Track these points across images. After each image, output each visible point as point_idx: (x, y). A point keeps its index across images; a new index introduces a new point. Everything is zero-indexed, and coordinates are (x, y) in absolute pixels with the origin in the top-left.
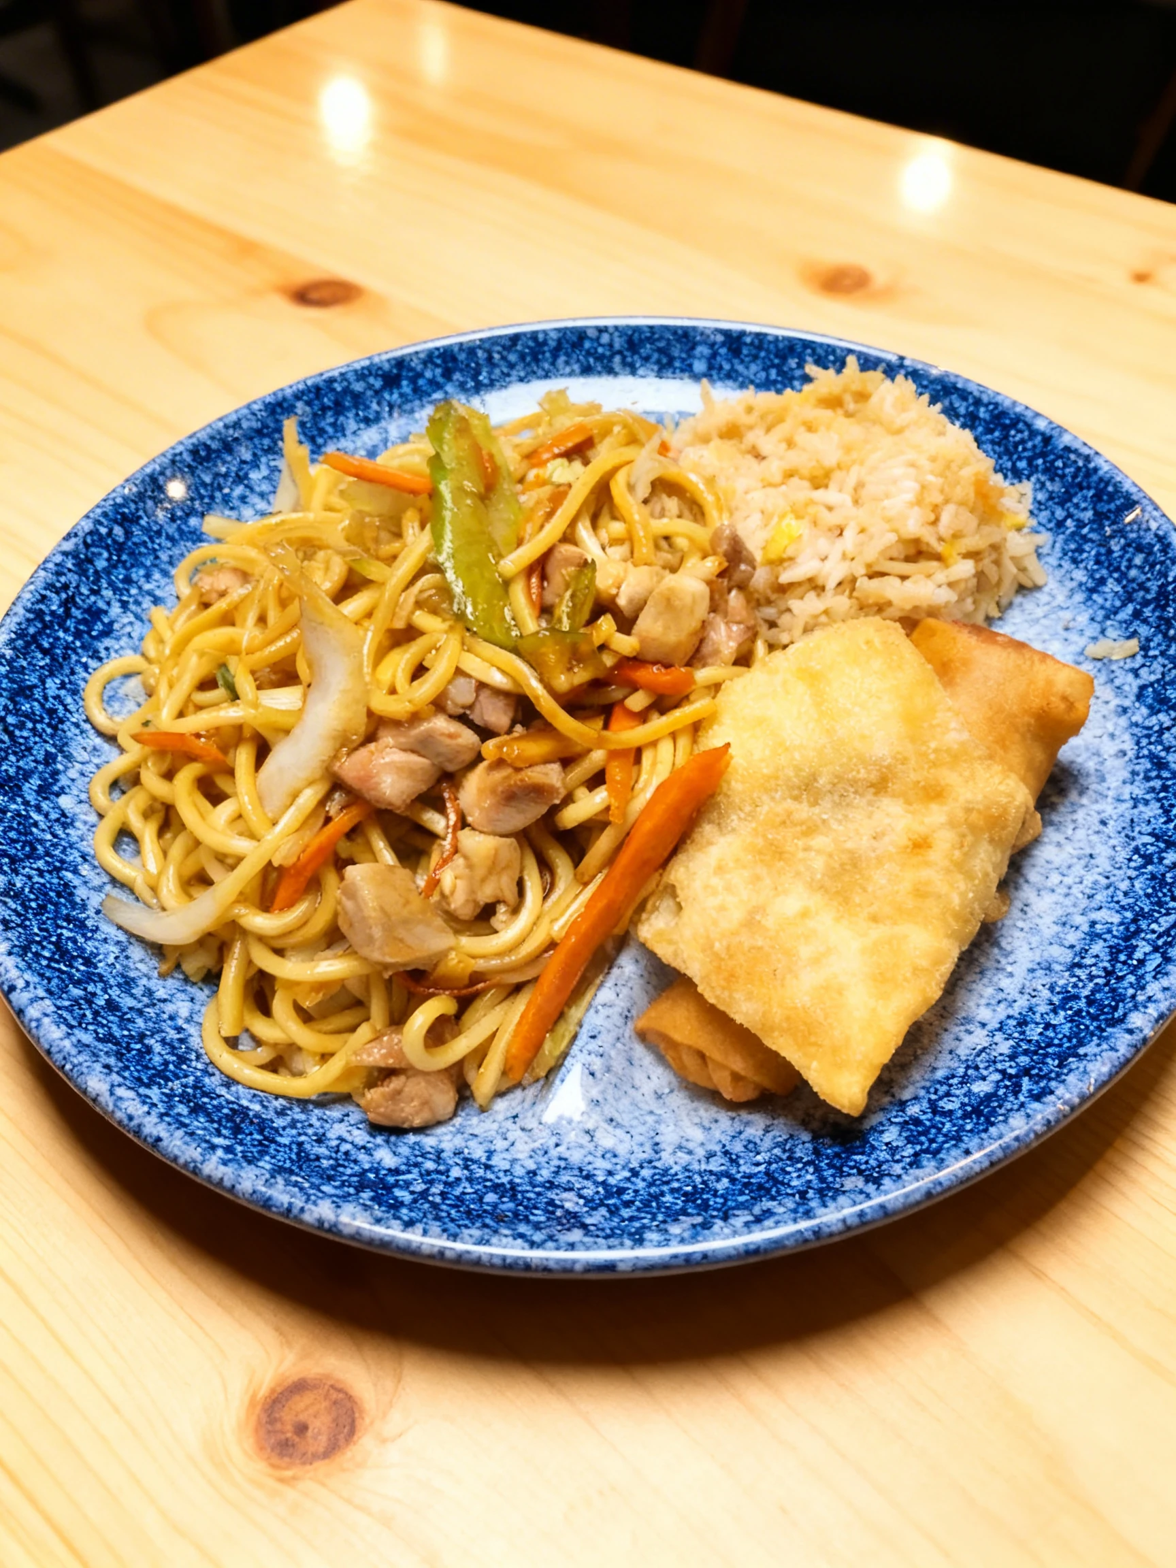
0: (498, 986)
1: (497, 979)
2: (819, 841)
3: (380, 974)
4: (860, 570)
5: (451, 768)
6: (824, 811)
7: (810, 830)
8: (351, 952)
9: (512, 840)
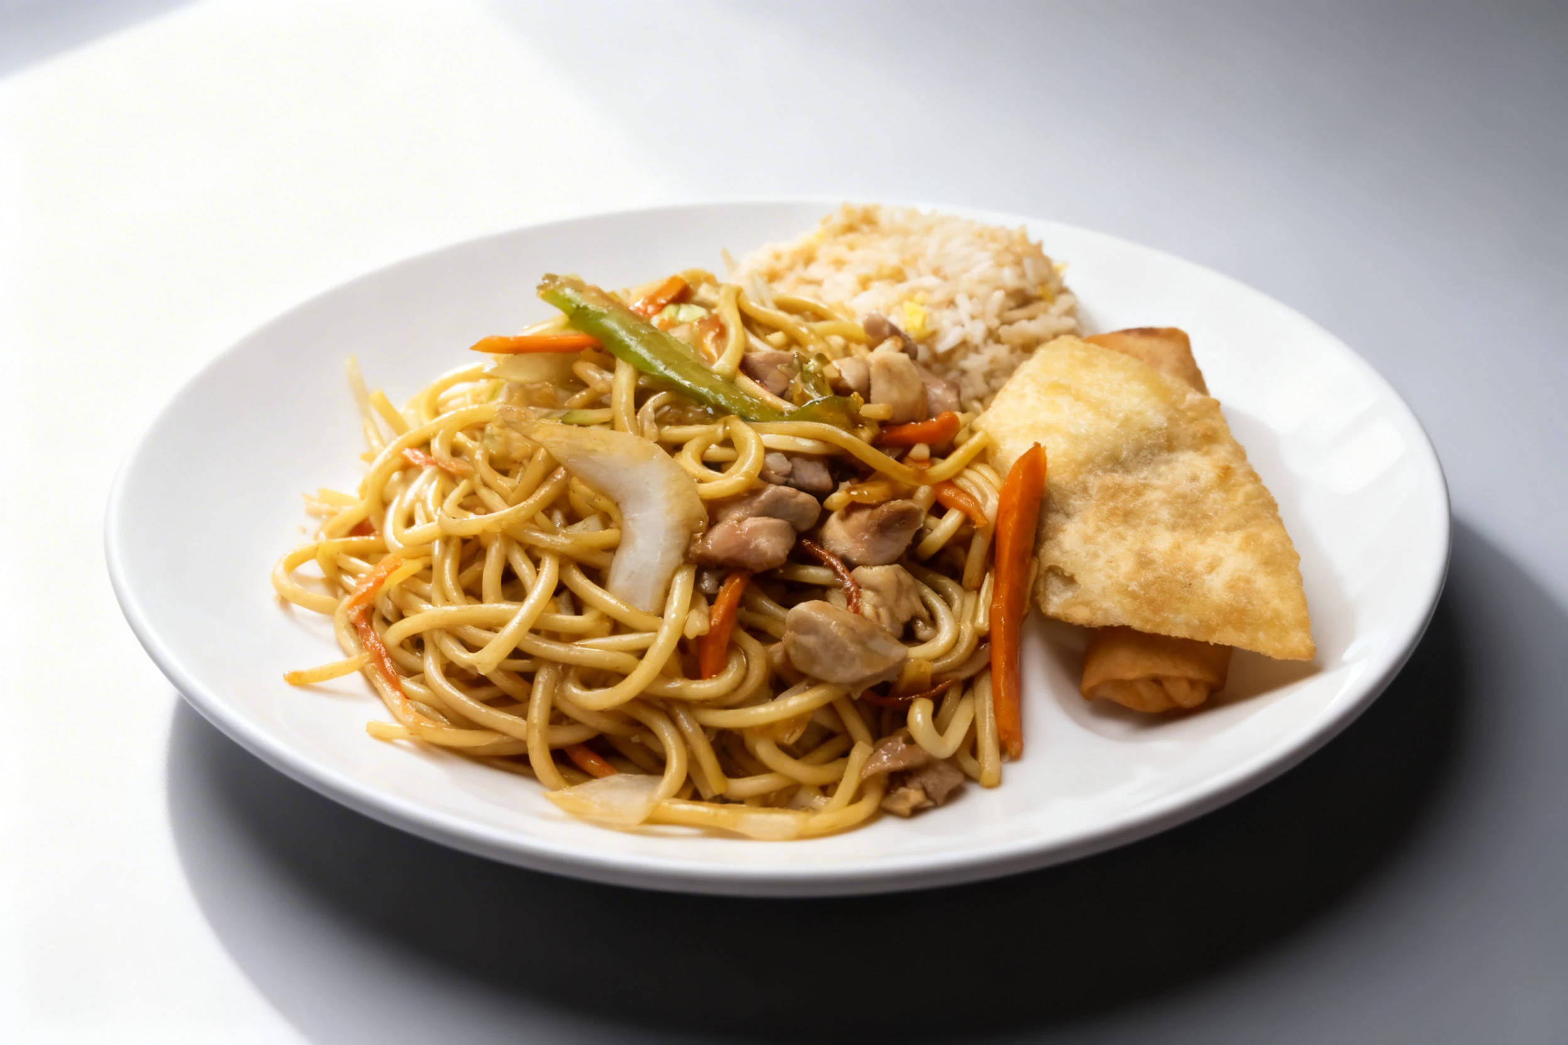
0: (954, 683)
1: (952, 675)
2: (1152, 496)
3: (848, 696)
4: (995, 323)
5: (805, 526)
6: (1143, 475)
7: (1139, 491)
8: (816, 682)
9: (897, 566)
